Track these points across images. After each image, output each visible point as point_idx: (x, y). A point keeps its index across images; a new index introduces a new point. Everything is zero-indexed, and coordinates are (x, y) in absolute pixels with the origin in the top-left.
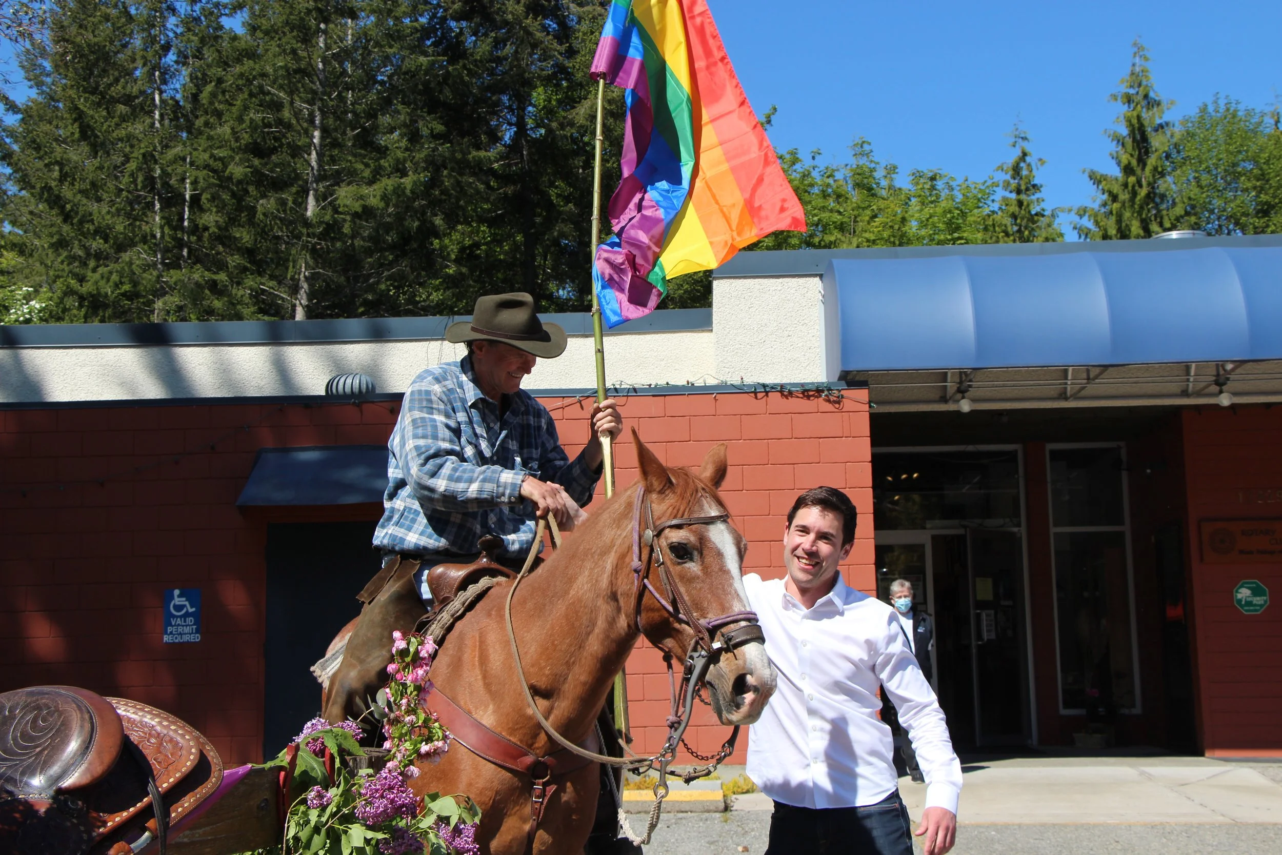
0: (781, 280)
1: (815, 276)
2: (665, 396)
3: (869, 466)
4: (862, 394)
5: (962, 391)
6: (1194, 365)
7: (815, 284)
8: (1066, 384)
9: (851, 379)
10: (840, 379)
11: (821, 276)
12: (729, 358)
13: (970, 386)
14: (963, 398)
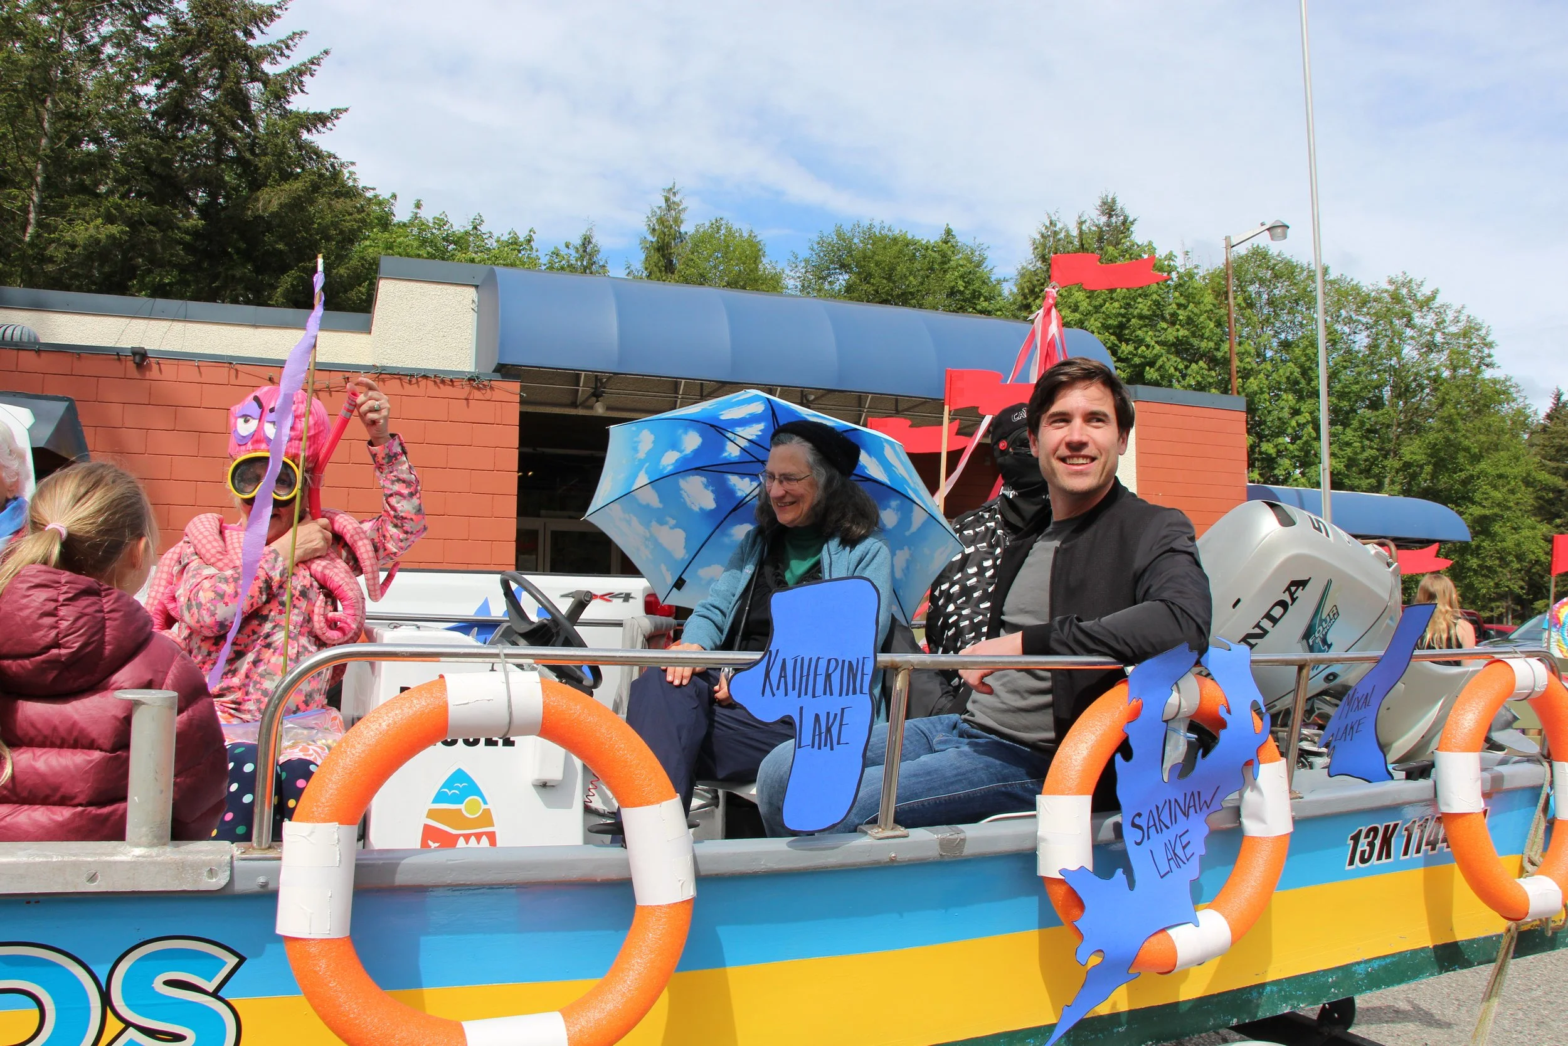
0: (440, 287)
1: (473, 286)
2: (330, 371)
3: (516, 431)
4: (515, 386)
5: (597, 395)
6: (779, 388)
7: (471, 293)
8: (677, 397)
9: (505, 371)
10: (496, 371)
11: (477, 287)
12: (389, 351)
13: (604, 392)
14: (597, 401)
